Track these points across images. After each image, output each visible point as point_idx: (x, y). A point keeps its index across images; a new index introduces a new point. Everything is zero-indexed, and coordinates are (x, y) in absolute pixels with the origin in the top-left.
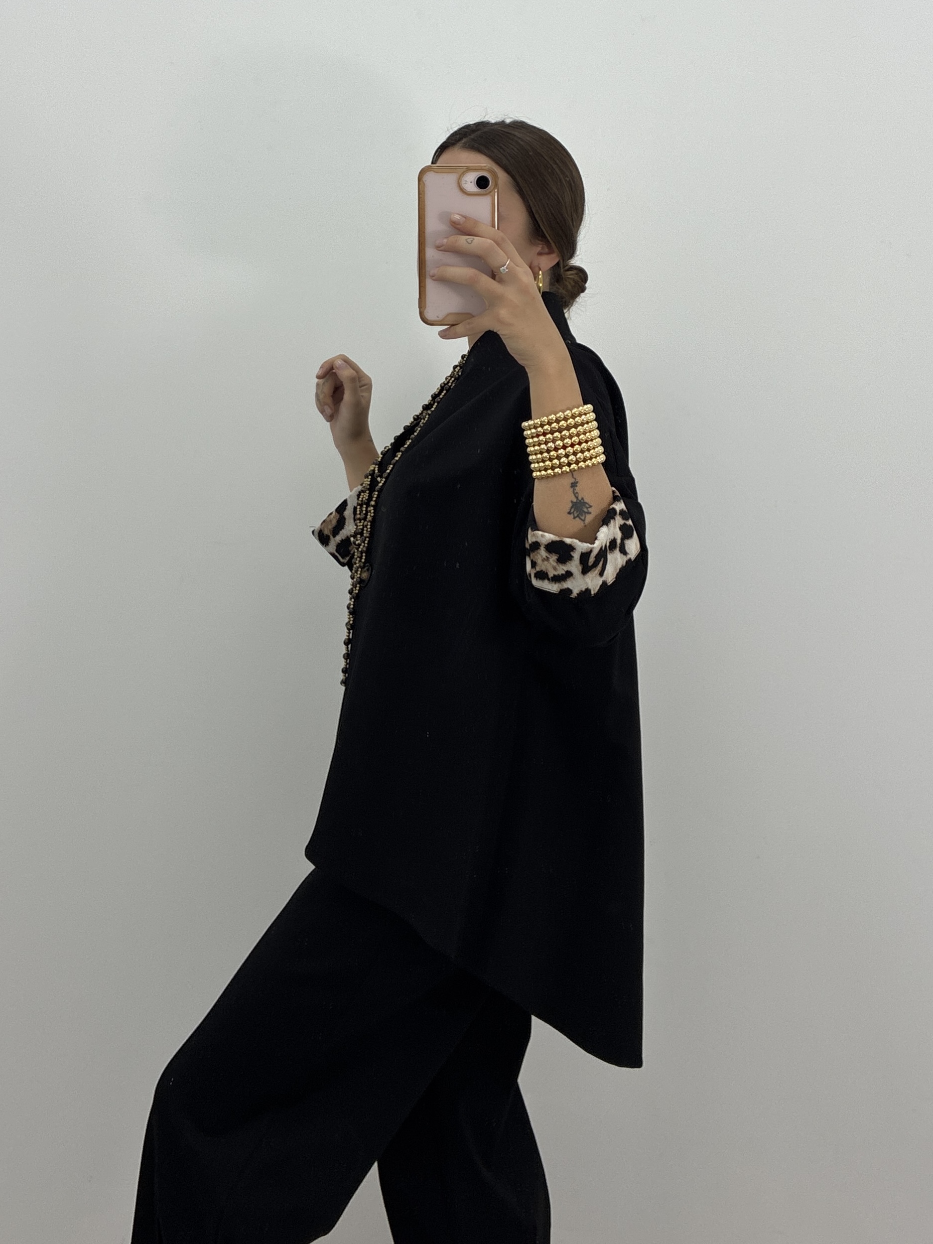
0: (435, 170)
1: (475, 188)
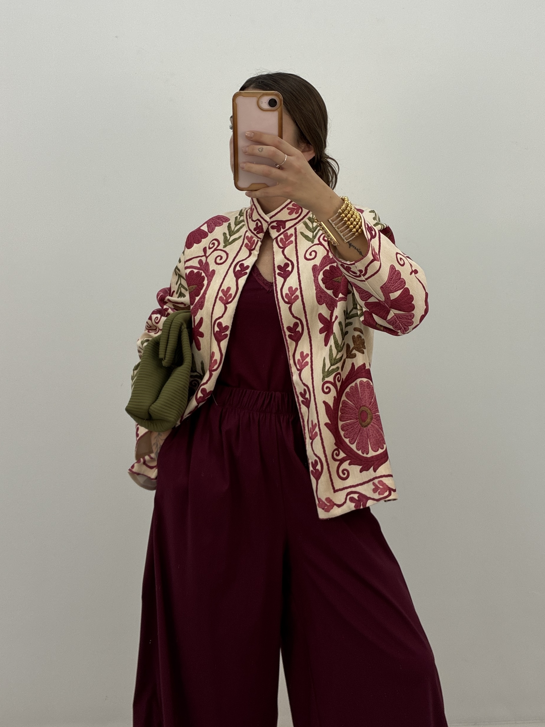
0: (243, 95)
1: (267, 106)
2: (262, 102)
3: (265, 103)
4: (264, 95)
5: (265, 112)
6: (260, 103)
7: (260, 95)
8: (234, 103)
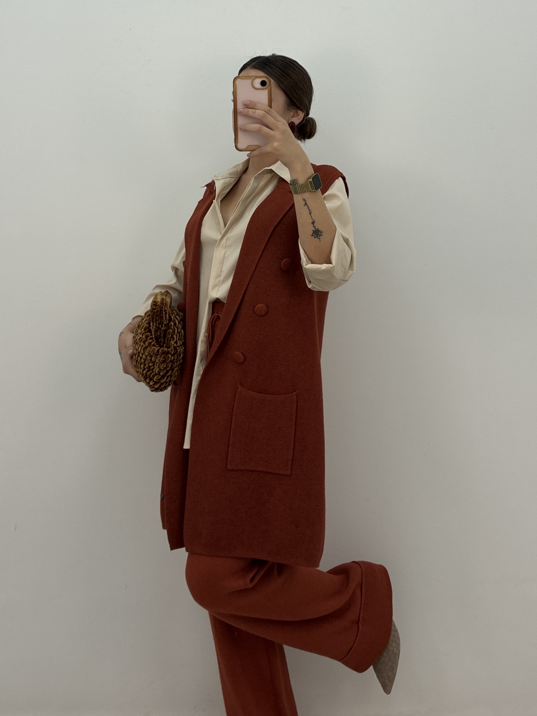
1: (260, 86)
2: (255, 83)
3: (258, 83)
4: (257, 77)
5: (257, 90)
6: (254, 84)
7: (254, 77)
8: (234, 84)
